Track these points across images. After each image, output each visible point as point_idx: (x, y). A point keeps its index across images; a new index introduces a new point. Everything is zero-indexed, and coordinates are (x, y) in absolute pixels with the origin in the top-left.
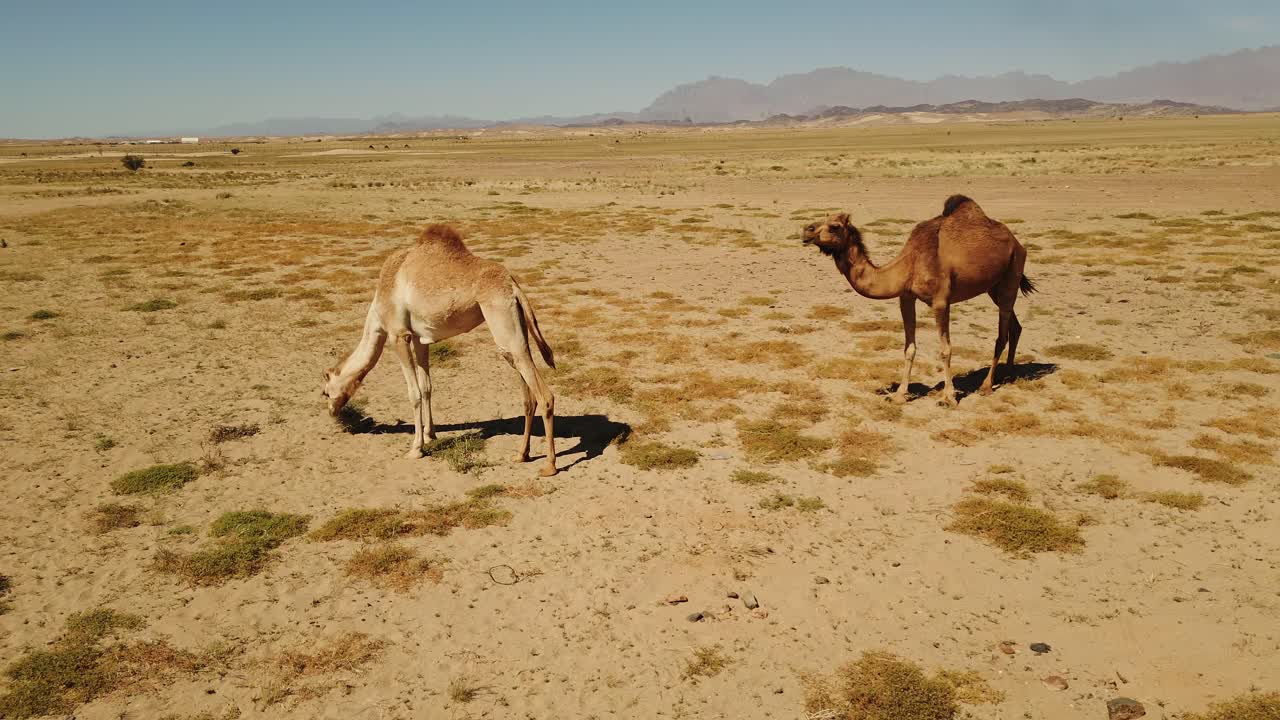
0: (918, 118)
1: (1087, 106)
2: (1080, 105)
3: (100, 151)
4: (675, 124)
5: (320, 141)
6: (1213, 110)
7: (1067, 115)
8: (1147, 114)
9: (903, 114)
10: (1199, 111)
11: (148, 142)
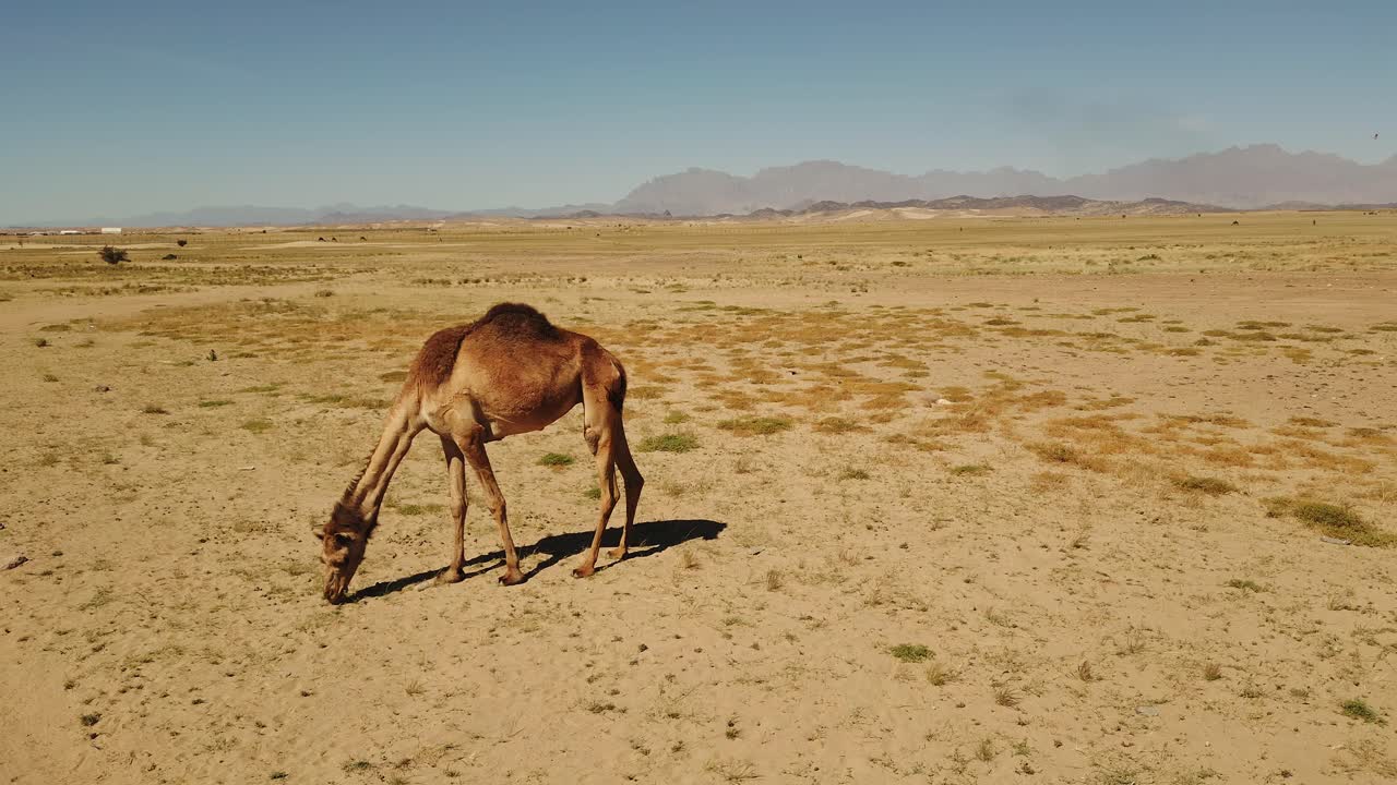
0: (909, 213)
1: (1081, 203)
2: (1072, 202)
3: (20, 243)
4: (652, 217)
5: (264, 232)
6: (1208, 209)
7: (1060, 212)
8: (1139, 212)
9: (894, 210)
10: (1193, 209)
11: (63, 232)
